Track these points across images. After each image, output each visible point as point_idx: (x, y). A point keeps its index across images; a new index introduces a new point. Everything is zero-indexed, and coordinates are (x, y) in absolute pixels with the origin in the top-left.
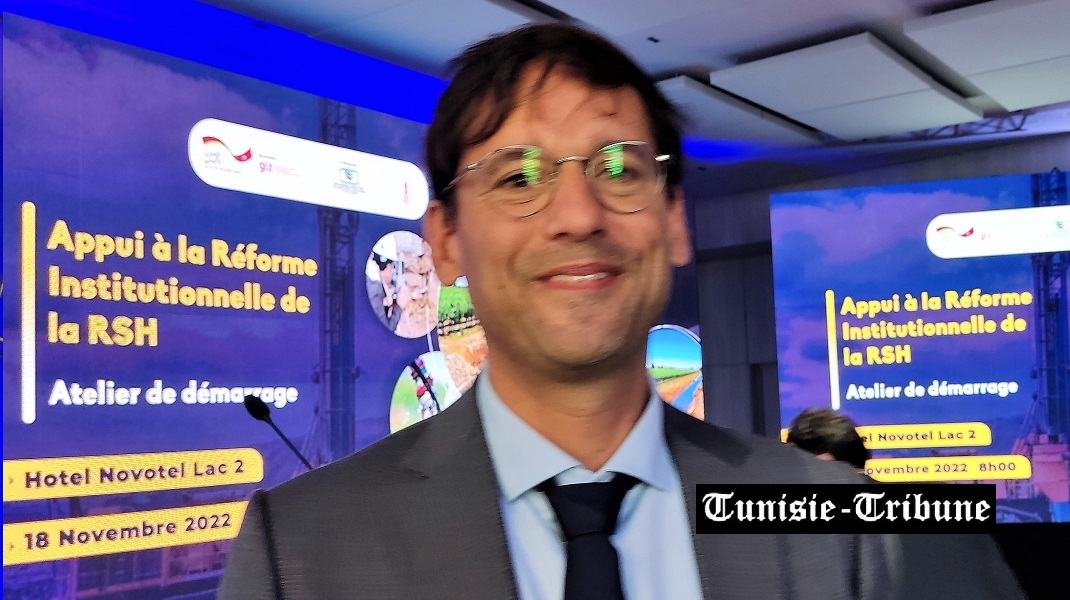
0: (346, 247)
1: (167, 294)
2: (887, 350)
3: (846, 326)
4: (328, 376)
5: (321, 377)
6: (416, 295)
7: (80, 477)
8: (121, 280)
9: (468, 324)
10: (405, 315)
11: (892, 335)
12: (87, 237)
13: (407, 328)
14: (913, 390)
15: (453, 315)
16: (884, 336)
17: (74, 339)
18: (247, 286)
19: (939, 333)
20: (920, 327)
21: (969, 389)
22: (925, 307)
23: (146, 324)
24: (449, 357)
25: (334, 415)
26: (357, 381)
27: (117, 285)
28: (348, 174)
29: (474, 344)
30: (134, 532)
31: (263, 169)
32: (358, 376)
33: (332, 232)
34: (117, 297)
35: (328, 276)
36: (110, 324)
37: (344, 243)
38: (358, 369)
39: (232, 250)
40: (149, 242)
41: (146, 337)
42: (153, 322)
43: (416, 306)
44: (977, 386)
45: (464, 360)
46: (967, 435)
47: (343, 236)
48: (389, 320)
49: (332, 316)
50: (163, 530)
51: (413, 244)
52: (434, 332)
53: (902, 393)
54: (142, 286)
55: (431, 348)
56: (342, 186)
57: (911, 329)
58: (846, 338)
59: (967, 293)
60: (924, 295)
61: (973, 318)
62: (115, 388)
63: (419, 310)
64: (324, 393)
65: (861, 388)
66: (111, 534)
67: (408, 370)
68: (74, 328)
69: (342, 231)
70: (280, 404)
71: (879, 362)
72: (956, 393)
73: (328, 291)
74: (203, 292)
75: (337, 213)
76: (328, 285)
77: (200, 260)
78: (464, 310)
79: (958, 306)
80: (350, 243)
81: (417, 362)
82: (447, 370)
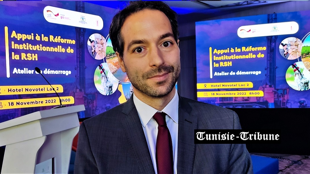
0: (83, 37)
1: (39, 48)
2: (225, 63)
3: (215, 56)
4: (78, 68)
5: (77, 68)
6: (100, 49)
7: (21, 90)
8: (29, 45)
9: (114, 56)
10: (97, 54)
11: (227, 59)
12: (20, 35)
13: (98, 57)
14: (232, 73)
15: (110, 54)
16: (225, 59)
17: (18, 58)
18: (58, 46)
19: (240, 58)
20: (235, 57)
21: (247, 73)
22: (236, 51)
23: (35, 55)
24: (109, 64)
25: (80, 78)
26: (86, 69)
27: (28, 46)
28: (83, 19)
29: (115, 61)
30: (33, 103)
31: (61, 18)
32: (86, 68)
33: (79, 33)
34: (28, 49)
35: (78, 44)
36: (26, 55)
37: (82, 36)
38: (86, 67)
39: (54, 38)
40: (35, 36)
41: (35, 58)
42: (36, 55)
43: (100, 52)
44: (250, 72)
45: (112, 65)
46: (246, 85)
47: (82, 34)
48: (93, 55)
49: (79, 54)
50: (40, 103)
51: (99, 36)
52: (105, 58)
53: (229, 74)
54: (33, 46)
55: (104, 62)
56: (81, 22)
57: (232, 57)
58: (214, 60)
59: (248, 47)
60: (236, 48)
61: (249, 54)
62: (28, 70)
63: (101, 53)
64: (78, 72)
65: (218, 73)
66: (28, 103)
67: (98, 67)
68: (18, 56)
69: (82, 33)
70: (67, 74)
71: (223, 66)
72: (244, 74)
73: (78, 48)
74: (48, 48)
75: (80, 28)
76: (78, 46)
77: (47, 40)
78: (112, 53)
79: (245, 51)
80: (84, 36)
81: (101, 65)
82: (108, 67)
